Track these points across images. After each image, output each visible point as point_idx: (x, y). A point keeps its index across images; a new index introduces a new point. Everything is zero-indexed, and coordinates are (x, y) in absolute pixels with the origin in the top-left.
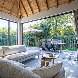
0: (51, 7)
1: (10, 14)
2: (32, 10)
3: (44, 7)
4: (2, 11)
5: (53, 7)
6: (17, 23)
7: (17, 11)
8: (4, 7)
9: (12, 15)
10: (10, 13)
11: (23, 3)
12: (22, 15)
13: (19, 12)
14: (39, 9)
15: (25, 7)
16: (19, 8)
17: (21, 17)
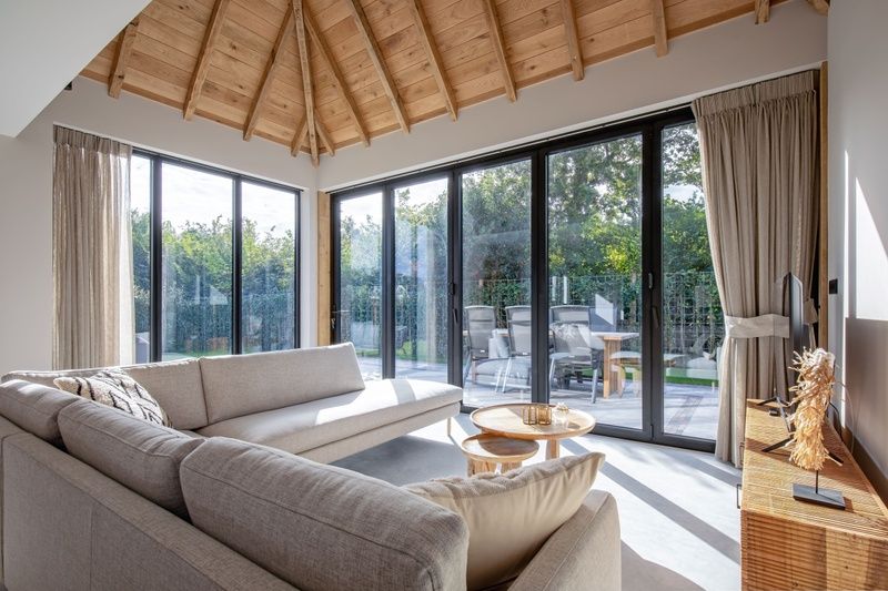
0: (535, 73)
1: (246, 128)
2: (401, 100)
3: (488, 77)
4: (190, 112)
5: (548, 75)
6: (298, 192)
7: (289, 103)
8: (199, 83)
9: (260, 134)
10: (241, 121)
11: (338, 48)
12: (327, 131)
13: (310, 116)
14: (452, 92)
15: (352, 77)
16: (308, 88)
17: (321, 150)
